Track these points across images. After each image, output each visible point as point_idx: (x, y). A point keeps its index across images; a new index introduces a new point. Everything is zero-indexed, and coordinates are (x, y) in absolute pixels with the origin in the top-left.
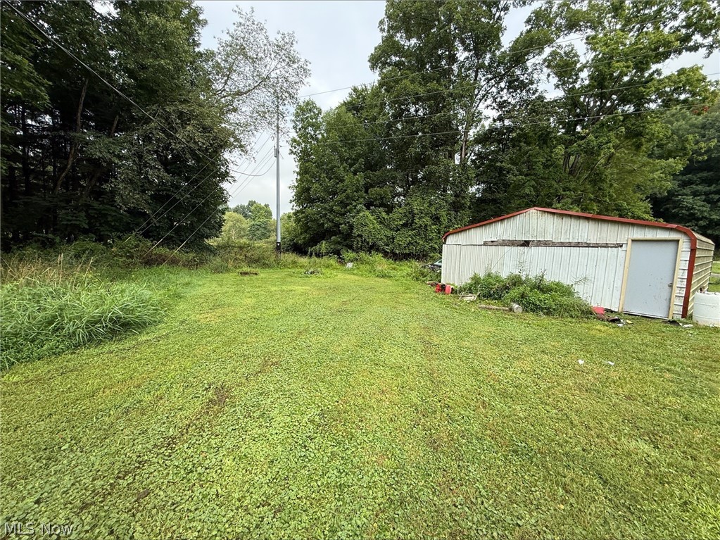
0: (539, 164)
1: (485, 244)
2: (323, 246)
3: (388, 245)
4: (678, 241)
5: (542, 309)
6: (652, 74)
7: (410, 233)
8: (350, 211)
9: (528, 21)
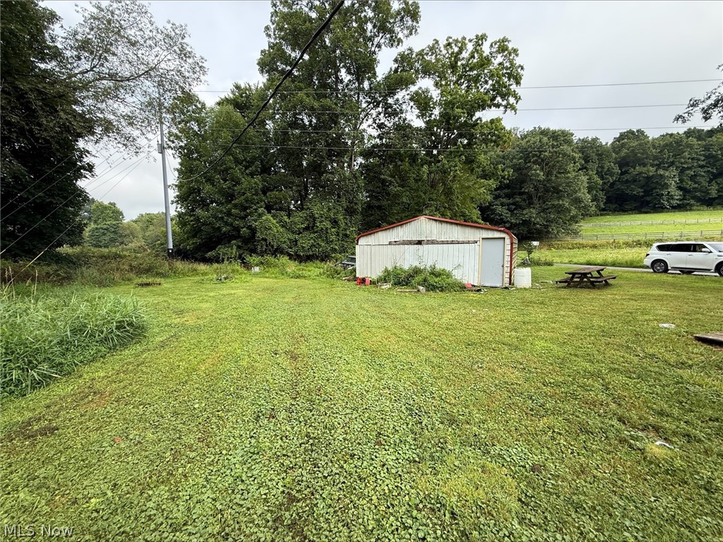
0: (412, 178)
1: (390, 243)
2: (222, 250)
3: (291, 248)
4: (504, 238)
5: (438, 288)
6: (477, 120)
7: (312, 235)
8: (251, 214)
9: (396, 60)
